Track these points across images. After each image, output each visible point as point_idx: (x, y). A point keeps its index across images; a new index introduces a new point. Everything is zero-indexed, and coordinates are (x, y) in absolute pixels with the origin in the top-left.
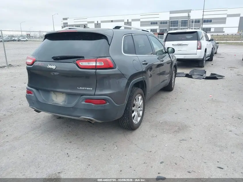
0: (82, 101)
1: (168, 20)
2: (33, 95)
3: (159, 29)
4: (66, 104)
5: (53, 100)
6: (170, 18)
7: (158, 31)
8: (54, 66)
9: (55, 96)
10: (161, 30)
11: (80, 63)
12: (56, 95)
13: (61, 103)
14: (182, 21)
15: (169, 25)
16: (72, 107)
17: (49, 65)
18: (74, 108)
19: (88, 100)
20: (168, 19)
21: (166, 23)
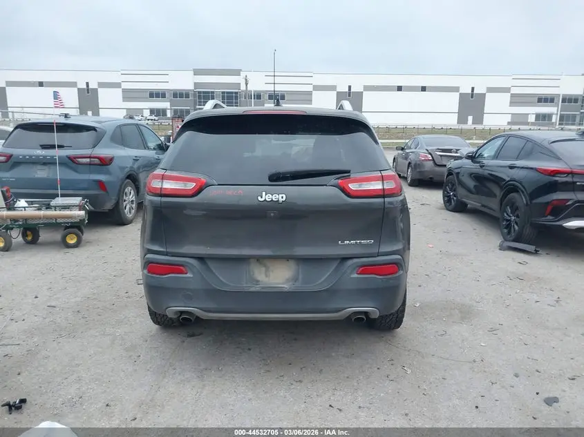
0: (351, 273)
1: (191, 90)
2: (189, 275)
3: (171, 109)
4: (298, 284)
5: (258, 281)
6: (196, 85)
7: (169, 114)
8: (281, 196)
9: (263, 269)
10: (175, 111)
11: (349, 185)
12: (265, 266)
13: (283, 284)
14: (223, 93)
15: (195, 101)
16: (326, 290)
17: (264, 193)
18: (332, 292)
19: (365, 269)
20: (191, 87)
21: (187, 96)
